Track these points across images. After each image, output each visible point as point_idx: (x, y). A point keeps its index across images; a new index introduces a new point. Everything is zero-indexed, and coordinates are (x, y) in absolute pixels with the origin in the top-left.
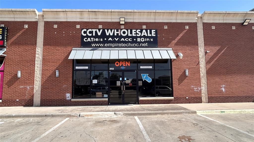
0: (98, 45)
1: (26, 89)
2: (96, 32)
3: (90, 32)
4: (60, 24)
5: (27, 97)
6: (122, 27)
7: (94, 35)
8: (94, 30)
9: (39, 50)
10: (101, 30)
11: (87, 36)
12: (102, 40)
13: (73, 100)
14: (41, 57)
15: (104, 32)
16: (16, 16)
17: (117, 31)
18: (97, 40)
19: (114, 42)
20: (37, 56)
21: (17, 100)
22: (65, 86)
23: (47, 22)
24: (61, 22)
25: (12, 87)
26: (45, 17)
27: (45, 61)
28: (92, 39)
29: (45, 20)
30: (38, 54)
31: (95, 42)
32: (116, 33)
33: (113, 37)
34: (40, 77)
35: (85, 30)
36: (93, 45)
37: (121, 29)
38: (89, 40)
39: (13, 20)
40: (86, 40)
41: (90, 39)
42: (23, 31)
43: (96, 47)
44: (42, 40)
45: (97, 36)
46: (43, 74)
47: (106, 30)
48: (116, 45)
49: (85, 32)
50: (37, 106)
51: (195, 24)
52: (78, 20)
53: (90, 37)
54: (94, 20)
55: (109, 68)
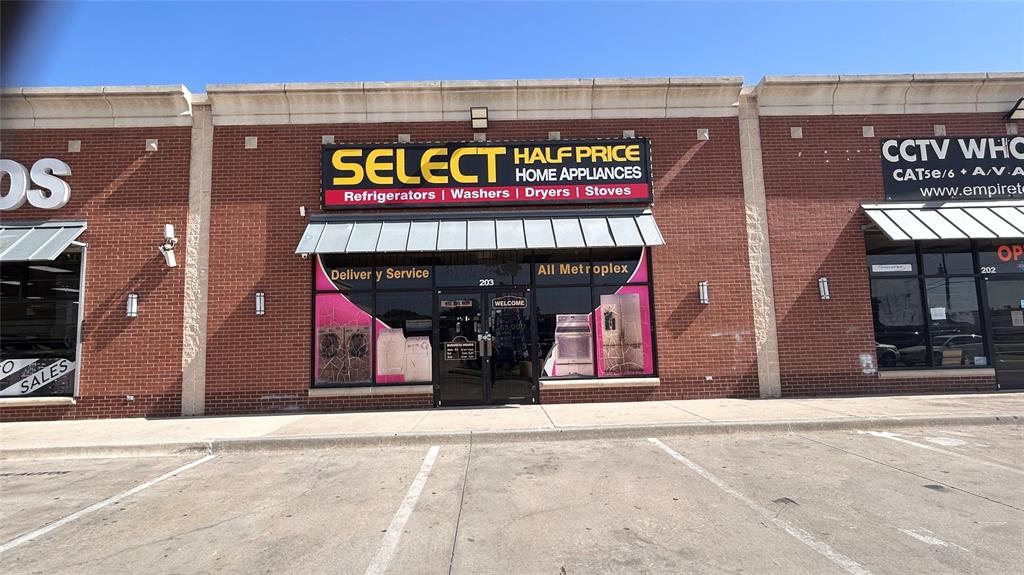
0: (939, 192)
1: (730, 340)
2: (929, 148)
3: (911, 150)
4: (809, 123)
5: (737, 368)
6: (1012, 129)
7: (924, 158)
8: (923, 144)
9: (755, 213)
10: (946, 142)
11: (903, 165)
12: (951, 174)
13: (885, 375)
14: (763, 237)
15: (954, 150)
16: (672, 102)
17: (998, 144)
18: (936, 174)
19: (991, 180)
20: (750, 231)
21: (709, 378)
22: (853, 329)
23: (769, 118)
24: (814, 119)
25: (687, 334)
26: (762, 100)
27: (778, 247)
28: (920, 171)
29: (764, 112)
30: (754, 227)
31: (930, 183)
32: (993, 150)
33: (987, 162)
34: (769, 300)
35: (894, 143)
36: (926, 192)
37: (1011, 138)
38: (910, 175)
39: (663, 116)
40: (899, 175)
41: (912, 174)
42: (697, 148)
43: (934, 198)
44: (760, 179)
45: (933, 162)
46: (776, 294)
47: (961, 142)
48: (1000, 190)
49: (894, 151)
50: (773, 397)
52: (869, 111)
53: (914, 166)
54: (920, 110)
55: (977, 269)
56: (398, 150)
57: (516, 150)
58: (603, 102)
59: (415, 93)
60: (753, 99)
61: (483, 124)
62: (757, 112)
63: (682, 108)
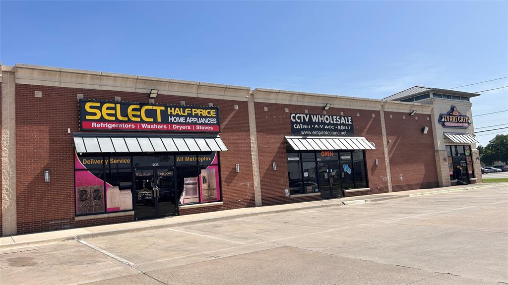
0: (306, 133)
1: (245, 185)
2: (304, 117)
3: (300, 118)
4: (270, 105)
5: (249, 197)
6: (325, 113)
7: (302, 121)
8: (302, 115)
9: (253, 138)
10: (308, 115)
11: (297, 123)
12: (309, 127)
13: (292, 196)
14: (256, 147)
15: (310, 119)
16: (226, 93)
17: (321, 117)
18: (305, 127)
19: (319, 129)
20: (252, 145)
21: (239, 200)
22: (283, 180)
23: (257, 103)
24: (271, 104)
25: (232, 184)
26: (255, 96)
27: (260, 151)
28: (301, 125)
29: (256, 100)
30: (253, 143)
31: (304, 130)
32: (320, 119)
33: (318, 123)
34: (258, 170)
35: (294, 115)
36: (303, 133)
37: (324, 115)
38: (298, 127)
39: (223, 99)
40: (296, 126)
42: (234, 112)
43: (305, 135)
44: (255, 126)
45: (305, 123)
46: (260, 168)
47: (312, 116)
48: (322, 133)
49: (294, 118)
50: (259, 206)
51: (379, 112)
52: (287, 103)
53: (300, 123)
54: (301, 104)
55: (316, 160)
56: (117, 105)
57: (169, 108)
58: (202, 91)
59: (125, 79)
60: (252, 95)
61: (155, 96)
62: (254, 100)
63: (229, 97)
